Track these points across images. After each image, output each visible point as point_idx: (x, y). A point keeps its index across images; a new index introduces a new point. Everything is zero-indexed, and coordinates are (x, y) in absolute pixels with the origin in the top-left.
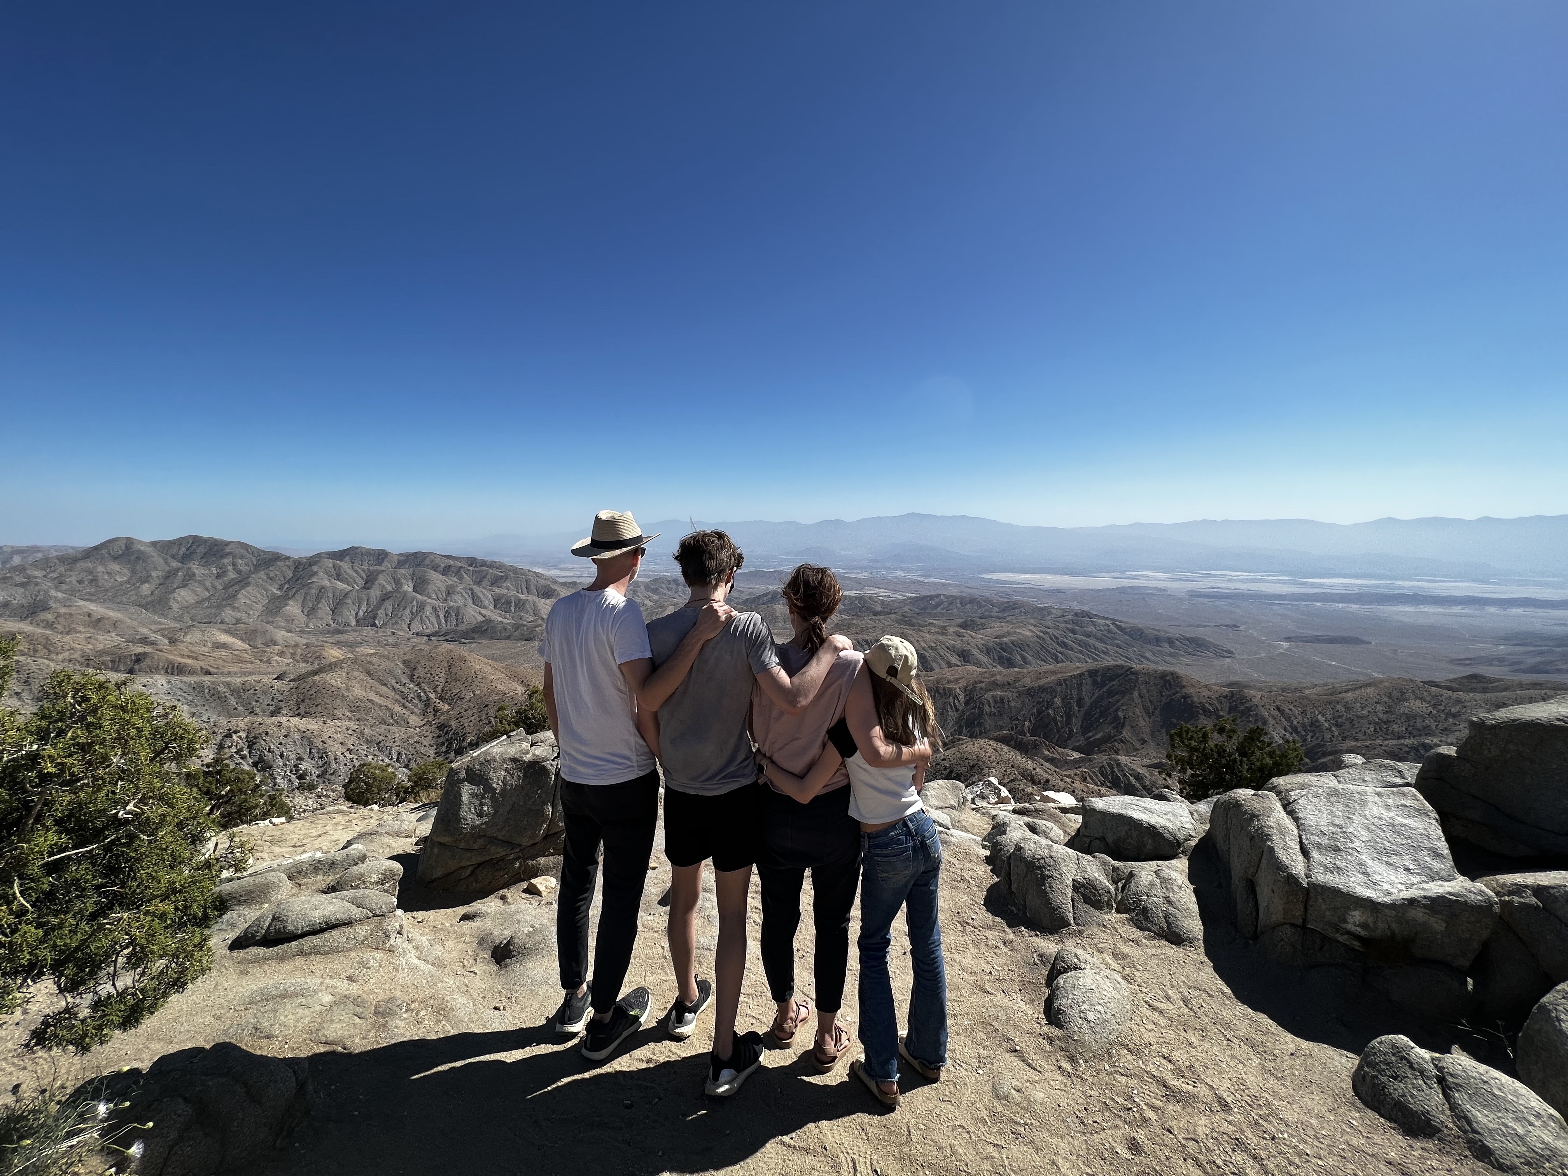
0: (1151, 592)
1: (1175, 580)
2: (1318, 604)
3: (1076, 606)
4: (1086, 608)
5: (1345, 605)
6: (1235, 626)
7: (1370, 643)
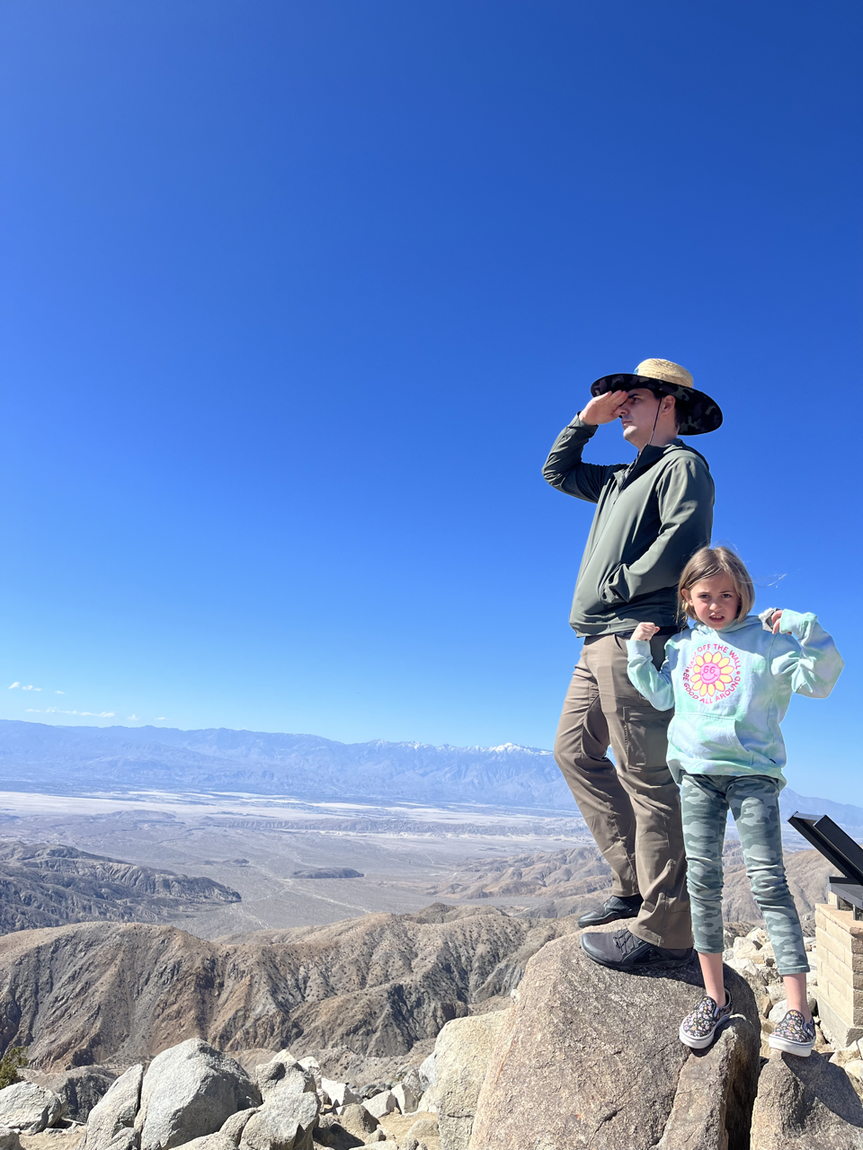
0: (155, 818)
1: (186, 803)
2: (322, 832)
3: (54, 840)
4: (70, 843)
5: (345, 833)
6: (246, 861)
7: (363, 875)
